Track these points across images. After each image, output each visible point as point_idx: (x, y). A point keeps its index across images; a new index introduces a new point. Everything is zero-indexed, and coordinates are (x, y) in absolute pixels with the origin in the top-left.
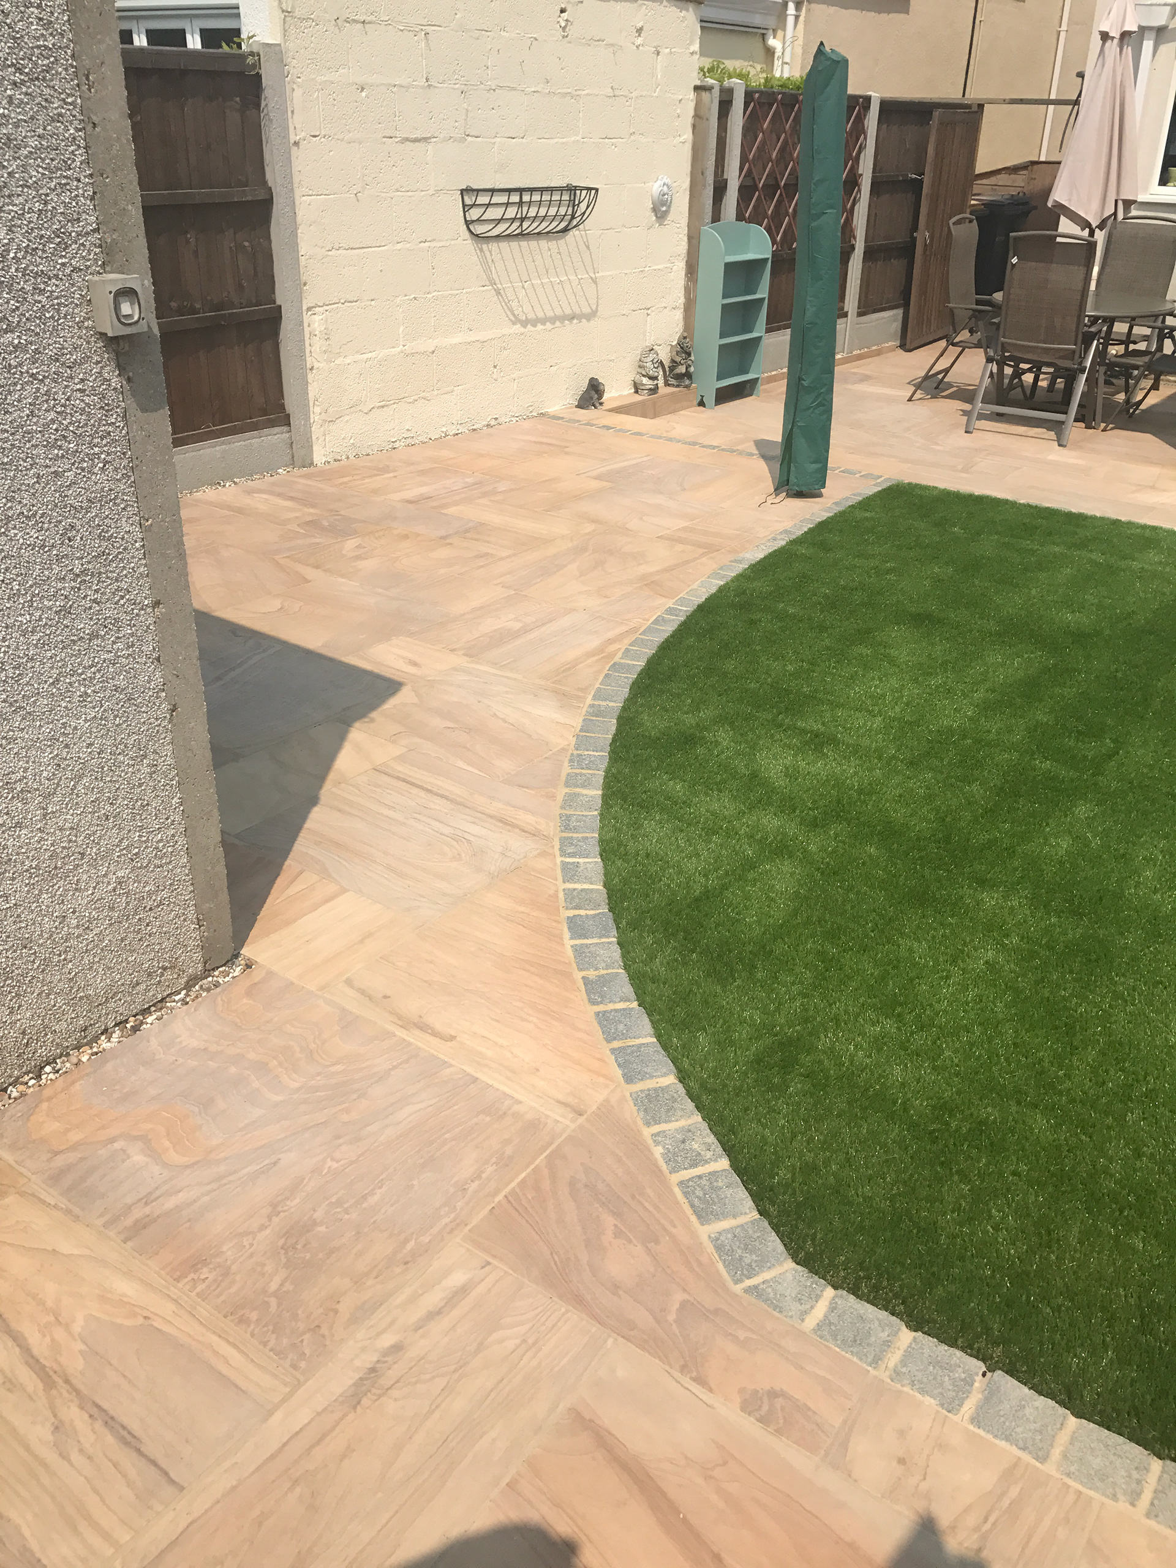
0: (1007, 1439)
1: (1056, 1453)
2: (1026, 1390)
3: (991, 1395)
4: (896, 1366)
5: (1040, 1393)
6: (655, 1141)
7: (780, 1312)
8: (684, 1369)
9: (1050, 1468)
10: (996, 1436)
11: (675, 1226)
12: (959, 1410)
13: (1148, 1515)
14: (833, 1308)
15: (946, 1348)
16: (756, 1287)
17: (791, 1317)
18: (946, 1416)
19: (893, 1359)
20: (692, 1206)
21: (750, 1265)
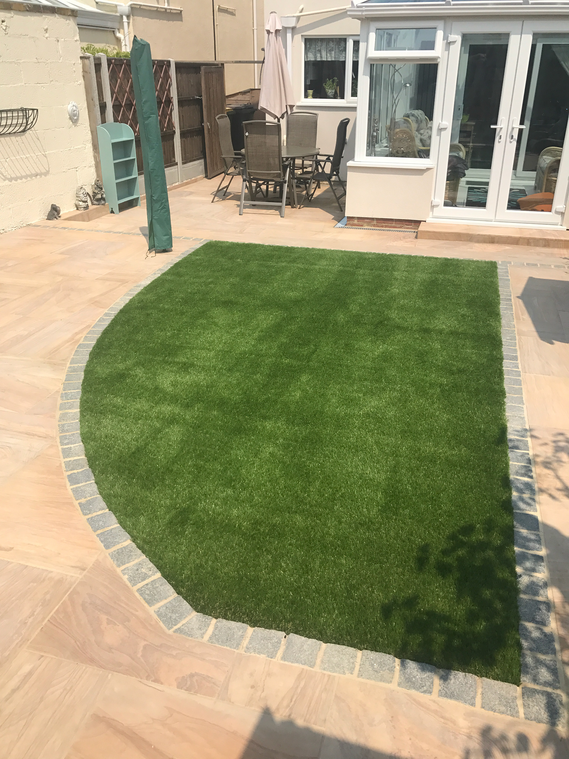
0: (297, 662)
1: (318, 661)
2: (303, 638)
3: (289, 646)
4: (247, 645)
5: (309, 638)
6: (123, 574)
7: (192, 637)
8: (148, 678)
9: (317, 669)
10: (292, 662)
11: (137, 611)
12: (275, 656)
13: (358, 677)
14: (216, 628)
15: (268, 630)
16: (179, 629)
17: (197, 638)
18: (270, 661)
19: (245, 643)
20: (145, 599)
21: (175, 619)
